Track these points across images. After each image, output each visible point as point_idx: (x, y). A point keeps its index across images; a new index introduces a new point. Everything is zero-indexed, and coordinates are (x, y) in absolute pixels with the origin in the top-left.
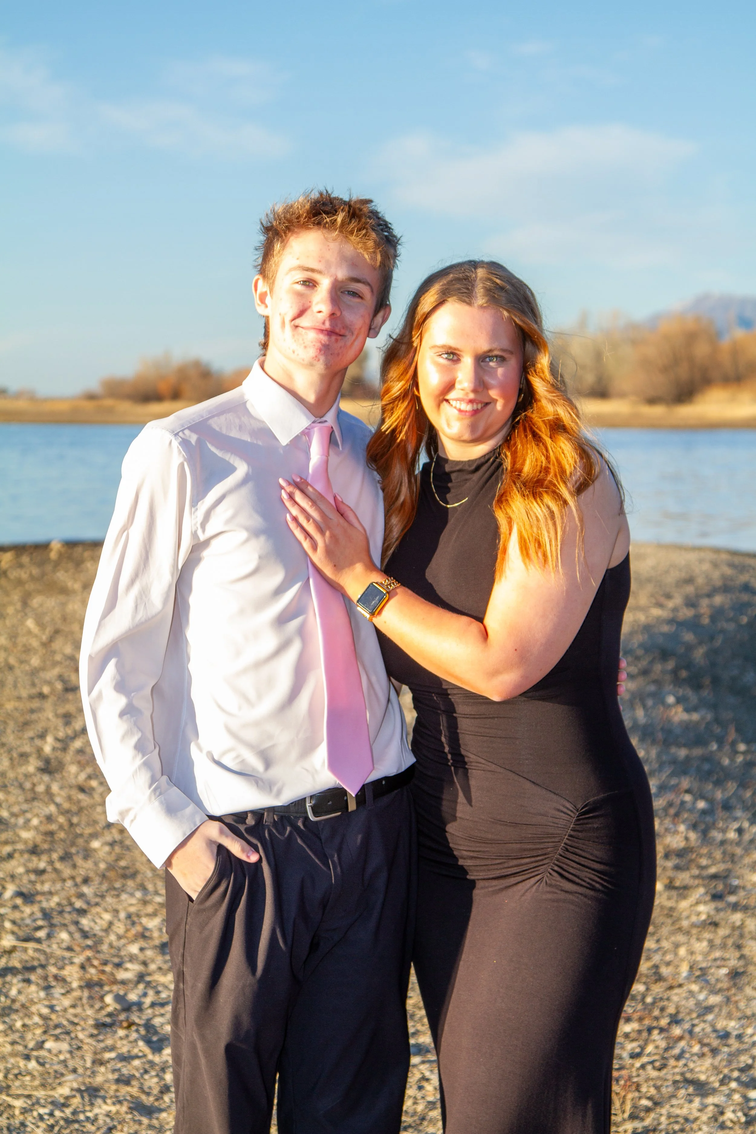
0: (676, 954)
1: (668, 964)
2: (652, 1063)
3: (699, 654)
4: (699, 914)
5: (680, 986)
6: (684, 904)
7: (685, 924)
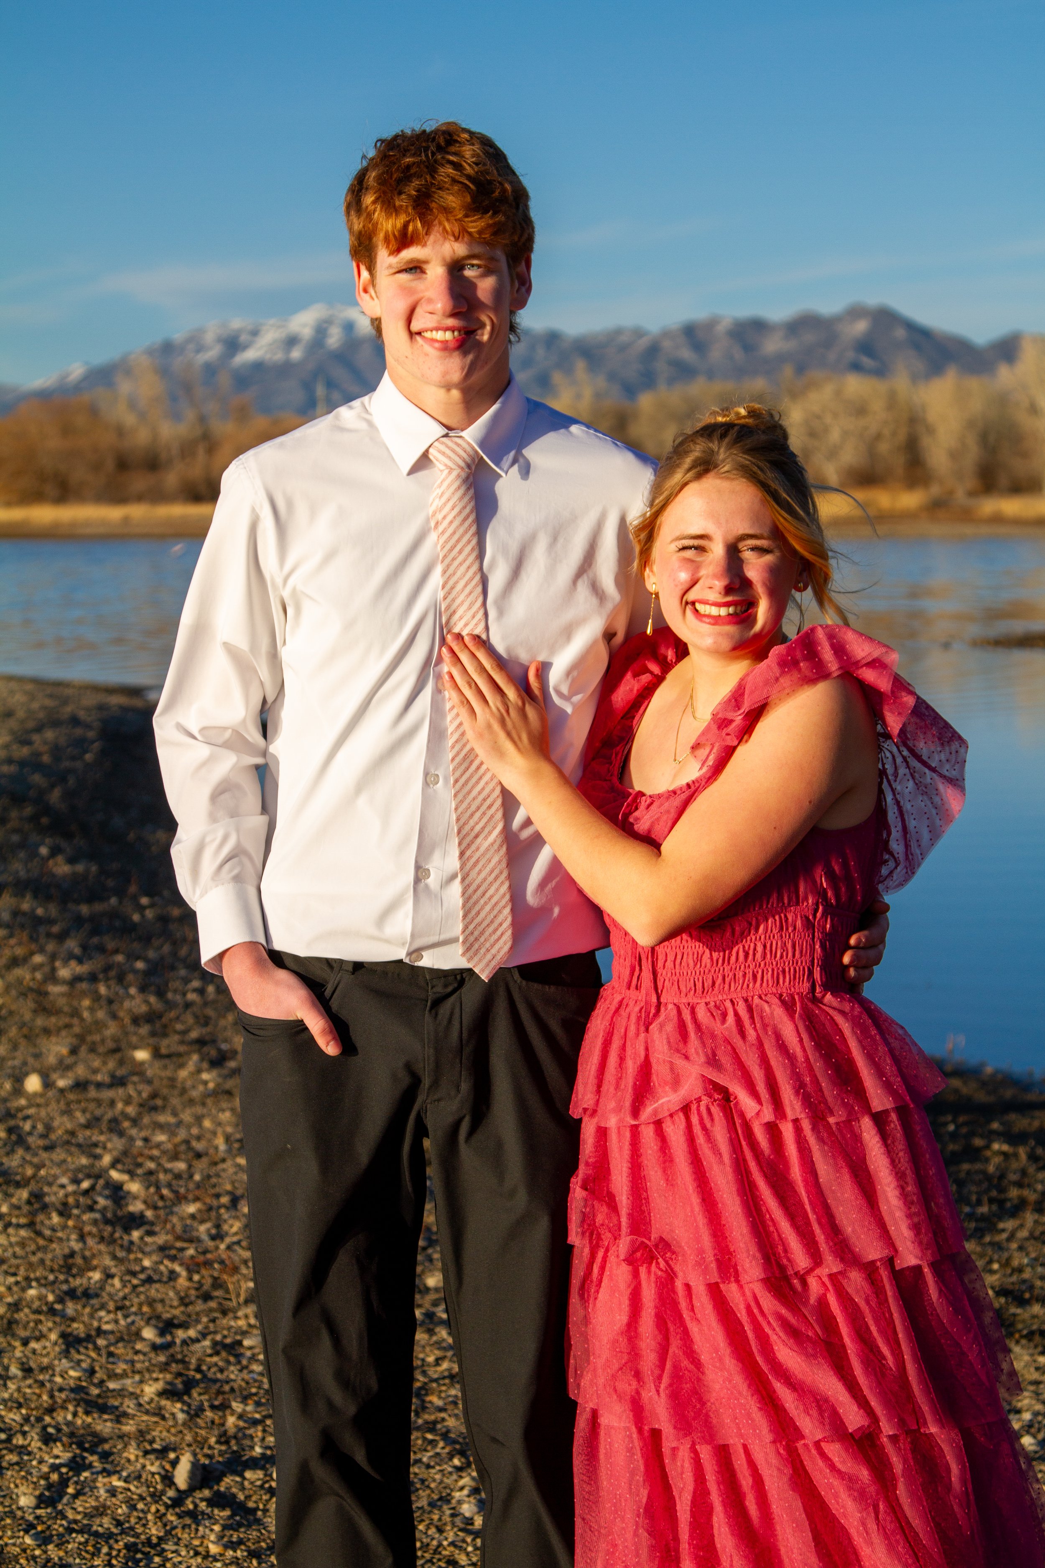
0: (200, 1126)
1: (199, 1138)
2: (238, 1243)
3: (55, 796)
4: (205, 1083)
5: (223, 1160)
6: (183, 1074)
7: (195, 1094)
